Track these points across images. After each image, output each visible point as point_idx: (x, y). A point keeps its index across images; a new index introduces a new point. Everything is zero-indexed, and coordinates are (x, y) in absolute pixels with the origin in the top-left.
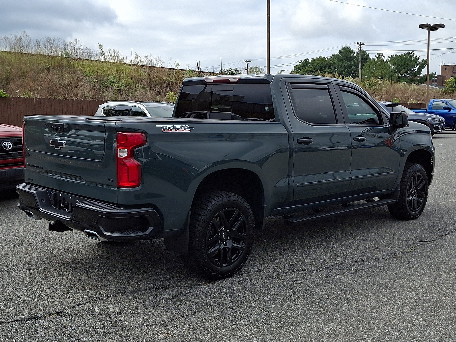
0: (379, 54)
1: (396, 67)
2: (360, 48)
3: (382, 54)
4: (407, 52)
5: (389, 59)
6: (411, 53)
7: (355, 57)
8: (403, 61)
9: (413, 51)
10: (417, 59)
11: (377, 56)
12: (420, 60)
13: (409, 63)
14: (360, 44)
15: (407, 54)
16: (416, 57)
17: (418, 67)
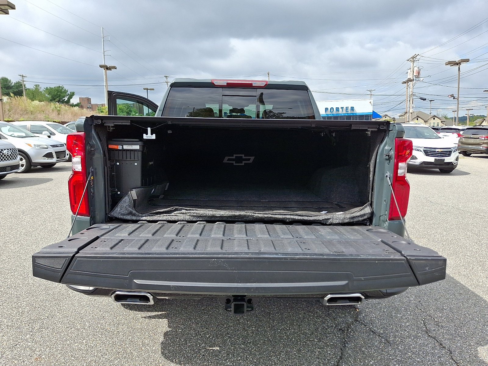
0: (36, 86)
1: (51, 96)
2: (23, 79)
3: (39, 85)
4: (58, 85)
5: (44, 89)
6: (61, 86)
7: (13, 86)
8: (56, 92)
9: (63, 85)
10: (66, 91)
11: (35, 87)
12: (69, 93)
13: (61, 94)
14: (23, 76)
15: (58, 87)
16: (65, 90)
17: (68, 97)
